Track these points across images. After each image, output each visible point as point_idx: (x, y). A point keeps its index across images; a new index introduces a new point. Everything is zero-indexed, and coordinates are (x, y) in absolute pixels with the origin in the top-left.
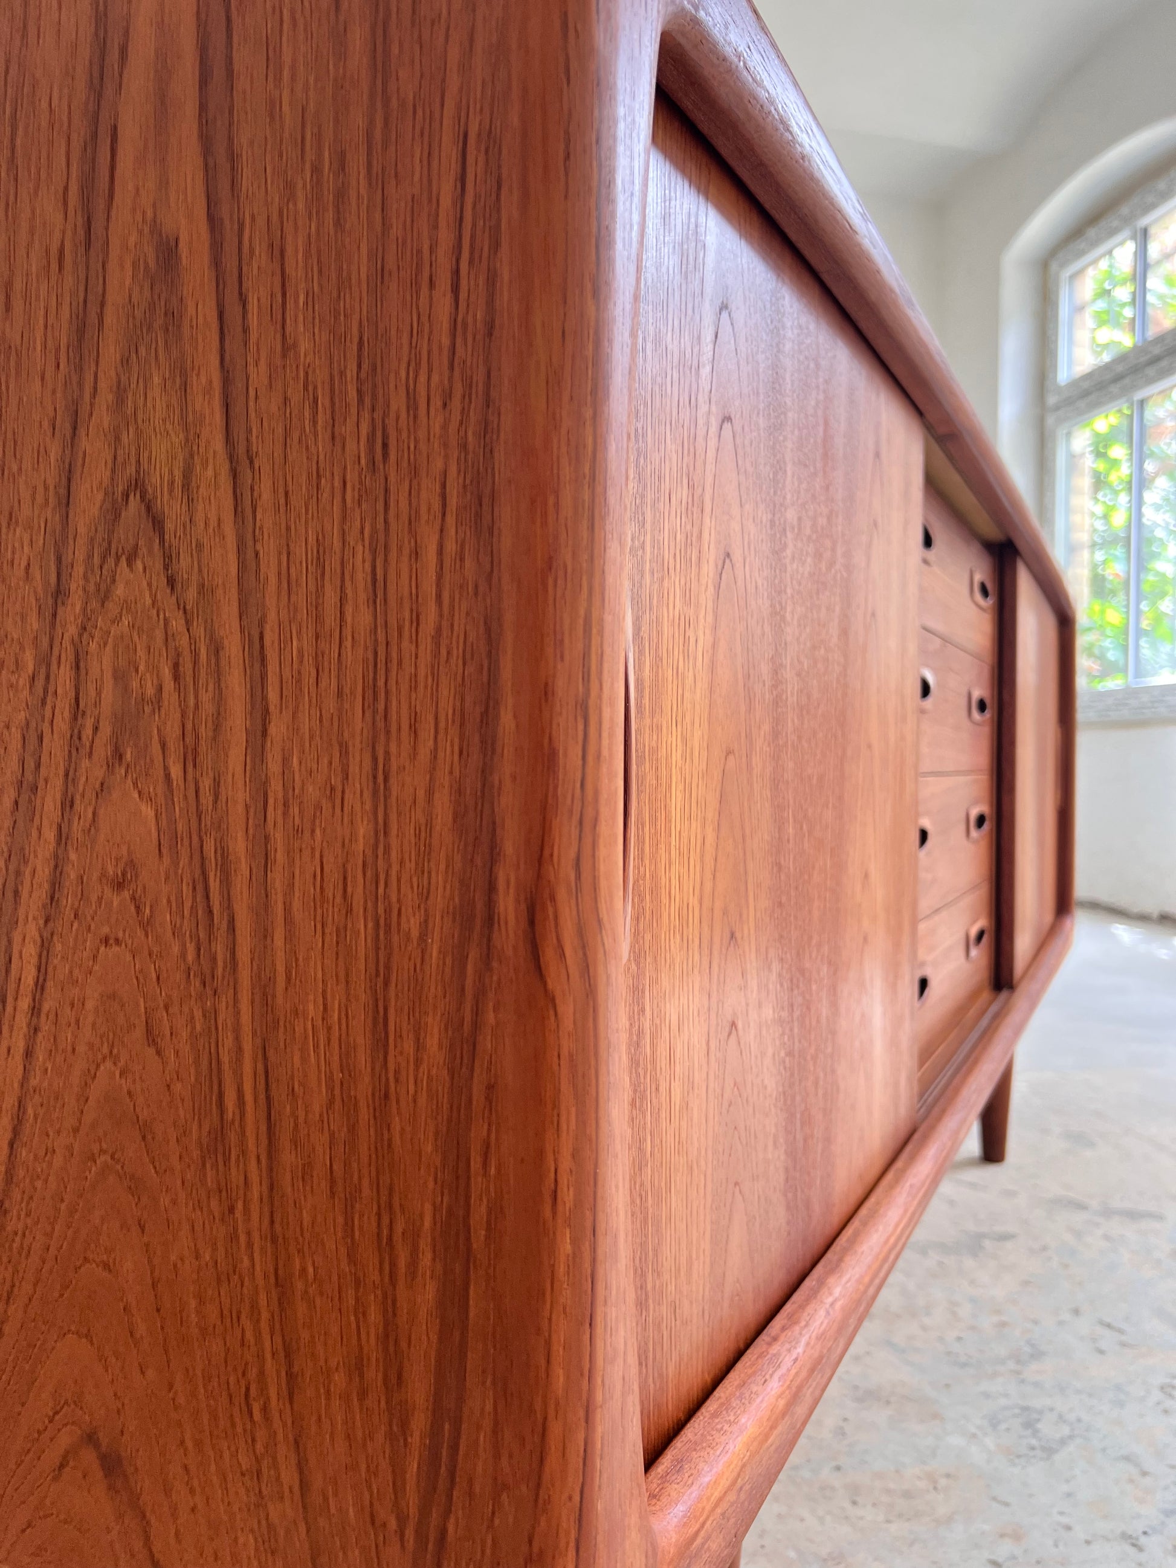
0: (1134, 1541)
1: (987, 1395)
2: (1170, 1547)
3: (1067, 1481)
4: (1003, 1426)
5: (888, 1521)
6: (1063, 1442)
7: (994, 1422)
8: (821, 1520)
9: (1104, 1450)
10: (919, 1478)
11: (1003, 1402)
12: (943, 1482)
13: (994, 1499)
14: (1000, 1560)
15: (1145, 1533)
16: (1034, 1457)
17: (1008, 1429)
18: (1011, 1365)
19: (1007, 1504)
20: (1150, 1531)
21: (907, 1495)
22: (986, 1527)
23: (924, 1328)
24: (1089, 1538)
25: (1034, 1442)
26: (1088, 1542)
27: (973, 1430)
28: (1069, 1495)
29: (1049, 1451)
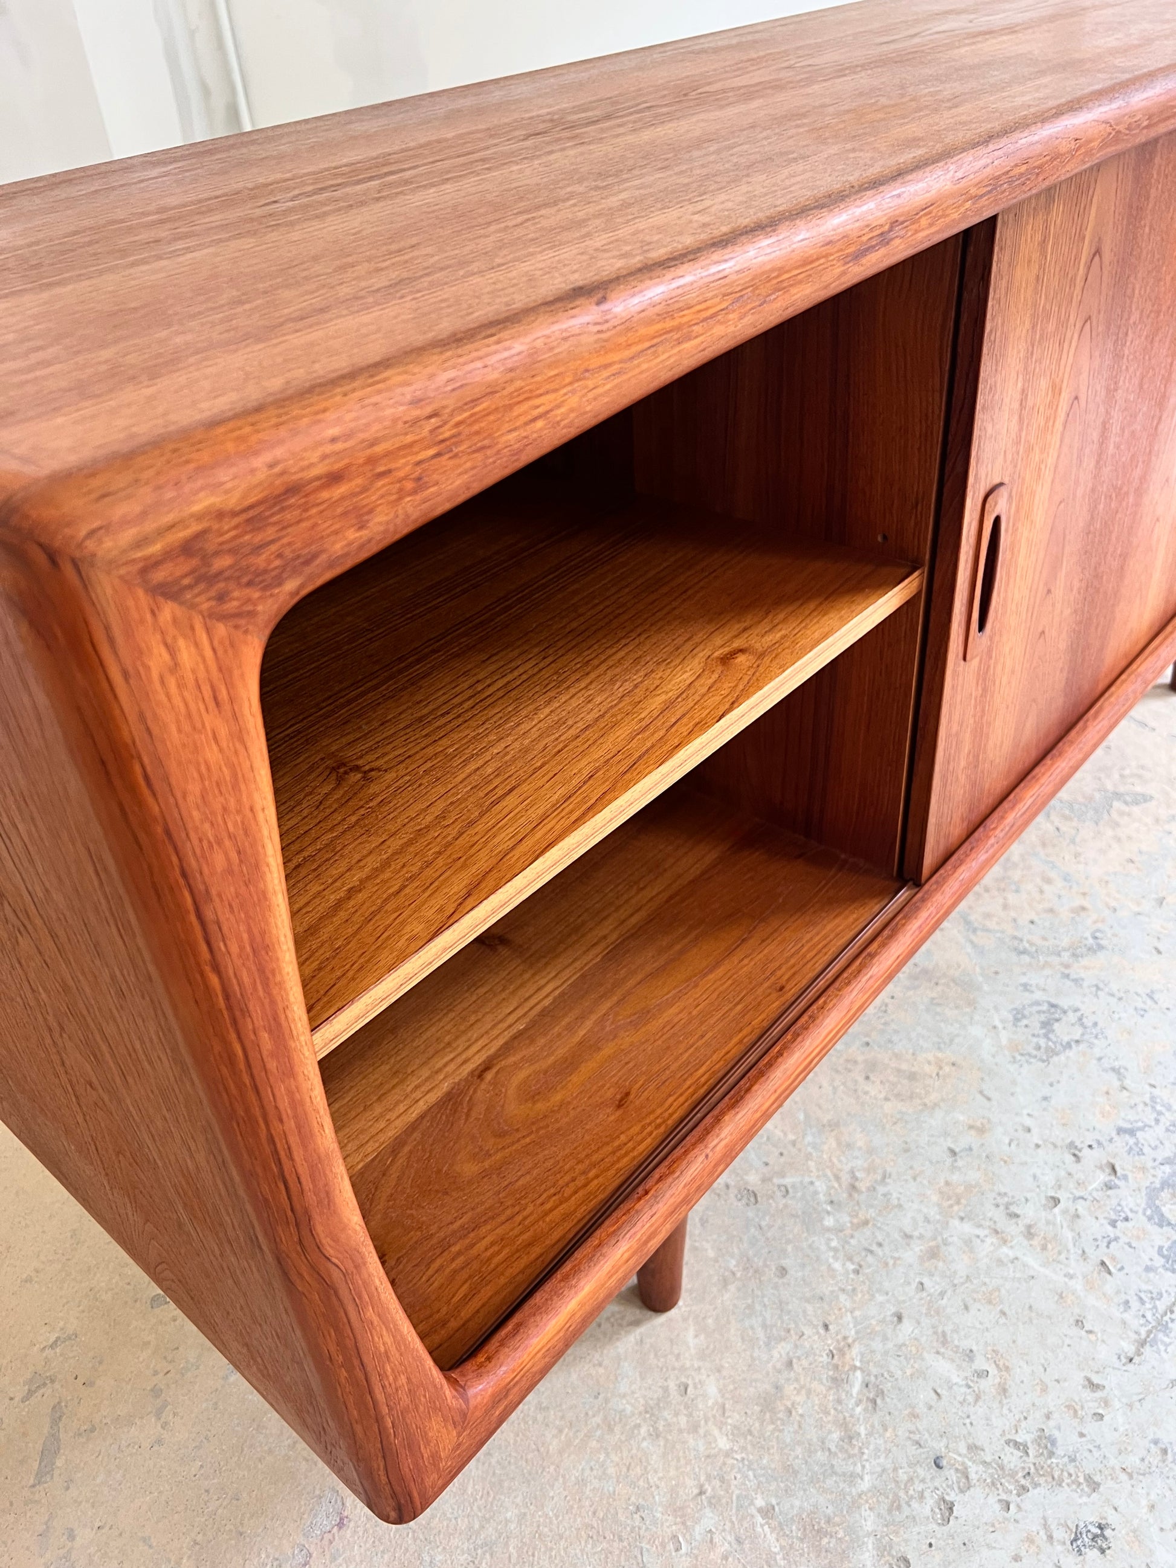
0: (1077, 1152)
1: (1026, 987)
2: (1104, 1162)
3: (1051, 1085)
4: (1025, 1022)
5: (887, 1099)
6: (1069, 1045)
7: (1018, 1016)
8: (835, 1089)
9: (1100, 1059)
10: (929, 1063)
11: (1038, 995)
12: (947, 1069)
13: (981, 1092)
14: (957, 1150)
15: (1090, 1146)
16: (1035, 1057)
17: (1026, 1026)
18: (1066, 956)
19: (989, 1099)
20: (1095, 1145)
21: (912, 1077)
22: (961, 1118)
23: (1005, 907)
24: (1040, 1143)
25: (1042, 1042)
26: (1038, 1146)
27: (997, 1023)
28: (1045, 1099)
29: (1052, 1052)
